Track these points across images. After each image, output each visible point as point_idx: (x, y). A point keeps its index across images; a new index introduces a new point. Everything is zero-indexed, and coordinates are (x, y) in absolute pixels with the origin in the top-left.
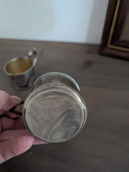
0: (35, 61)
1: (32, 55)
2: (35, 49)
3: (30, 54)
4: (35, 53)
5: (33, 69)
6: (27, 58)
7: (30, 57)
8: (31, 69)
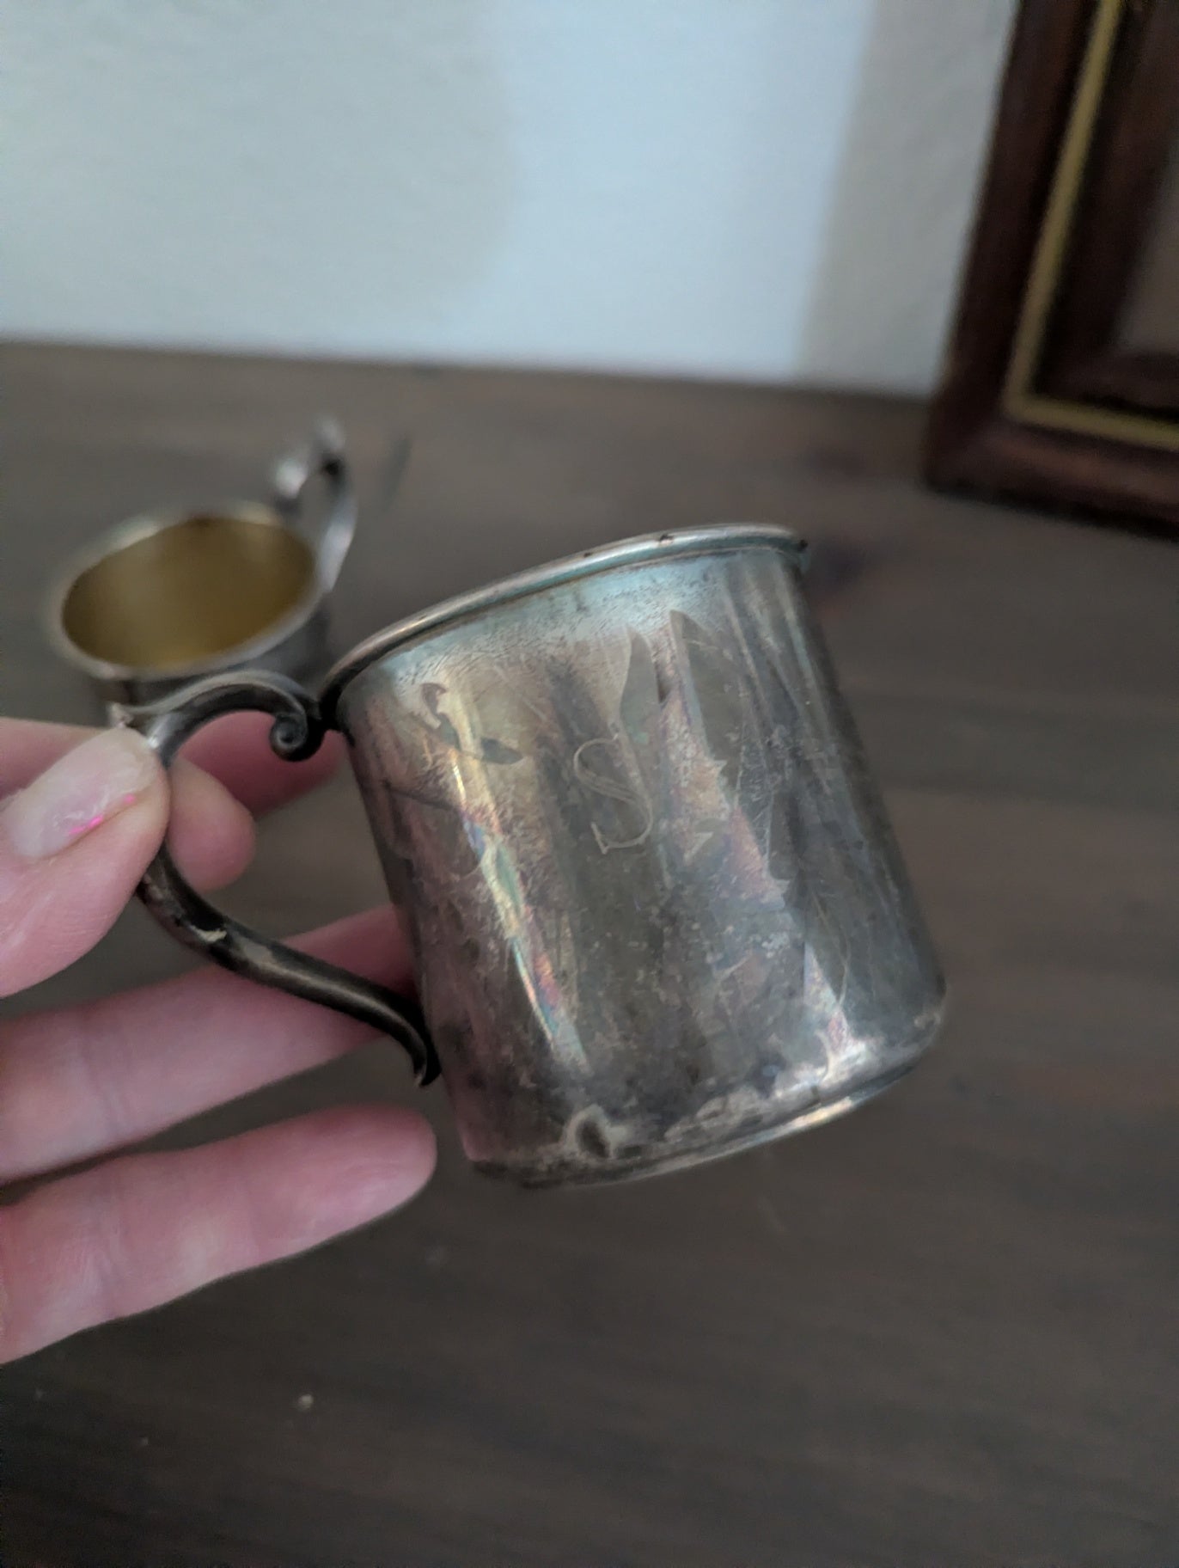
0: (336, 543)
1: (304, 487)
2: (334, 436)
3: (292, 477)
4: (332, 469)
5: (319, 625)
6: (257, 516)
7: (287, 506)
8: (298, 620)
